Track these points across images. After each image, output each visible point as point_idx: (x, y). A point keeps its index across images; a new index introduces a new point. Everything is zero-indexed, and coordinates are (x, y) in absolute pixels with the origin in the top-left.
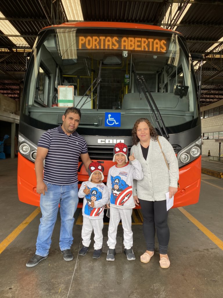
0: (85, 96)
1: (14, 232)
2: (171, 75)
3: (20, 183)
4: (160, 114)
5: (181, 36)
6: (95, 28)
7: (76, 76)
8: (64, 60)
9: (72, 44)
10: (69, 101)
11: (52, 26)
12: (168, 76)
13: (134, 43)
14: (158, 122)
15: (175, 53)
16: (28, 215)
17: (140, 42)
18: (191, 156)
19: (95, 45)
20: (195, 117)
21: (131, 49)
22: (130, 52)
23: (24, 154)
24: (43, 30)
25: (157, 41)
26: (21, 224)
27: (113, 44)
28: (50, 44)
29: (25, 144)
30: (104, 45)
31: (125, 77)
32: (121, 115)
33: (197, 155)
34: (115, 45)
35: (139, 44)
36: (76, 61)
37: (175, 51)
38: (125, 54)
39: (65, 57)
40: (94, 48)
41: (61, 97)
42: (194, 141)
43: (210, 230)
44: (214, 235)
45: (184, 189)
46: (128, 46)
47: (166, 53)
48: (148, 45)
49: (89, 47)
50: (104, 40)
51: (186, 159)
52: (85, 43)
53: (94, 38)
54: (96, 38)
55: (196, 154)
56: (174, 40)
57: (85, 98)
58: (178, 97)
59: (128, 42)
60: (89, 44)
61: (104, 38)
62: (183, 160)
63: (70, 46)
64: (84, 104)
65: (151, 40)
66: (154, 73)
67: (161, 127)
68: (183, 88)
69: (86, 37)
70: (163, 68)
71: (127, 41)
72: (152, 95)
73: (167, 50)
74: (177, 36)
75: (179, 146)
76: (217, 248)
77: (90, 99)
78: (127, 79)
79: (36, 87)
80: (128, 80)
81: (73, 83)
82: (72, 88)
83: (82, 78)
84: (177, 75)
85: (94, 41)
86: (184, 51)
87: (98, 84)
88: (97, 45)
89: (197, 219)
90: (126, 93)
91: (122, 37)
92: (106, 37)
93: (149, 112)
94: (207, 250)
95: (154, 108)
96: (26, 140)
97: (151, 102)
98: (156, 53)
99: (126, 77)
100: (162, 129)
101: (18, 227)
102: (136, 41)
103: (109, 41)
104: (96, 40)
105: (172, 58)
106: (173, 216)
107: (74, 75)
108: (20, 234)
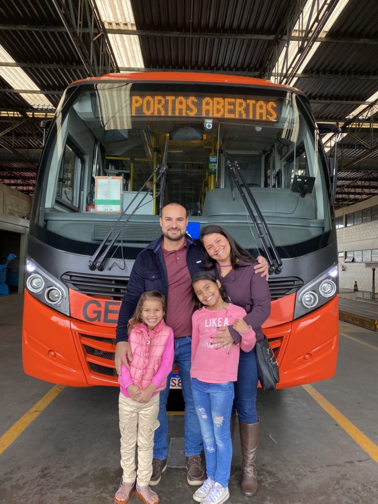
0: (142, 191)
1: (12, 429)
2: (286, 159)
3: (27, 343)
4: (265, 224)
5: (300, 96)
6: (158, 83)
7: (129, 159)
8: (108, 130)
9: (124, 105)
10: (114, 202)
11: (88, 79)
12: (281, 159)
13: (224, 107)
14: (263, 238)
15: (292, 122)
16: (39, 396)
17: (234, 104)
18: (320, 295)
19: (159, 109)
20: (327, 230)
21: (219, 115)
22: (217, 121)
23: (33, 293)
24: (74, 86)
25: (261, 103)
26: (27, 414)
27: (188, 108)
28: (83, 108)
29: (36, 275)
30: (174, 110)
31: (209, 161)
32: (201, 225)
33: (330, 295)
34: (191, 110)
35: (232, 107)
36: (126, 136)
37: (292, 119)
38: (207, 124)
39: (110, 126)
40: (156, 114)
41: (99, 195)
42: (325, 272)
43: (357, 426)
44: (364, 436)
45: (310, 354)
46: (213, 111)
47: (277, 122)
48: (247, 110)
49: (148, 113)
50: (174, 102)
51: (313, 301)
52: (142, 106)
53: (157, 98)
54: (160, 98)
55: (329, 292)
56: (291, 102)
57: (141, 195)
58: (298, 195)
59: (213, 105)
60: (148, 109)
61: (173, 98)
62: (307, 303)
63: (120, 109)
64: (137, 208)
65: (251, 102)
66: (258, 153)
67: (269, 246)
68: (306, 181)
69: (143, 96)
70: (274, 146)
71: (211, 104)
72: (252, 192)
73: (278, 118)
74: (294, 95)
75: (300, 279)
76: (369, 459)
77: (152, 196)
78: (213, 164)
79: (59, 178)
80: (215, 166)
81: (122, 169)
82: (119, 180)
83: (138, 162)
84: (296, 157)
85: (156, 102)
86: (306, 118)
87: (161, 173)
88: (162, 109)
89: (334, 405)
90: (212, 188)
91: (204, 97)
92: (177, 96)
93: (246, 219)
94: (352, 462)
95: (256, 214)
96: (38, 267)
97: (251, 203)
98: (260, 122)
99: (211, 161)
100: (270, 249)
101: (22, 418)
102: (226, 104)
103: (181, 103)
104: (160, 102)
105: (287, 130)
106: (292, 399)
107: (124, 157)
108: (24, 432)
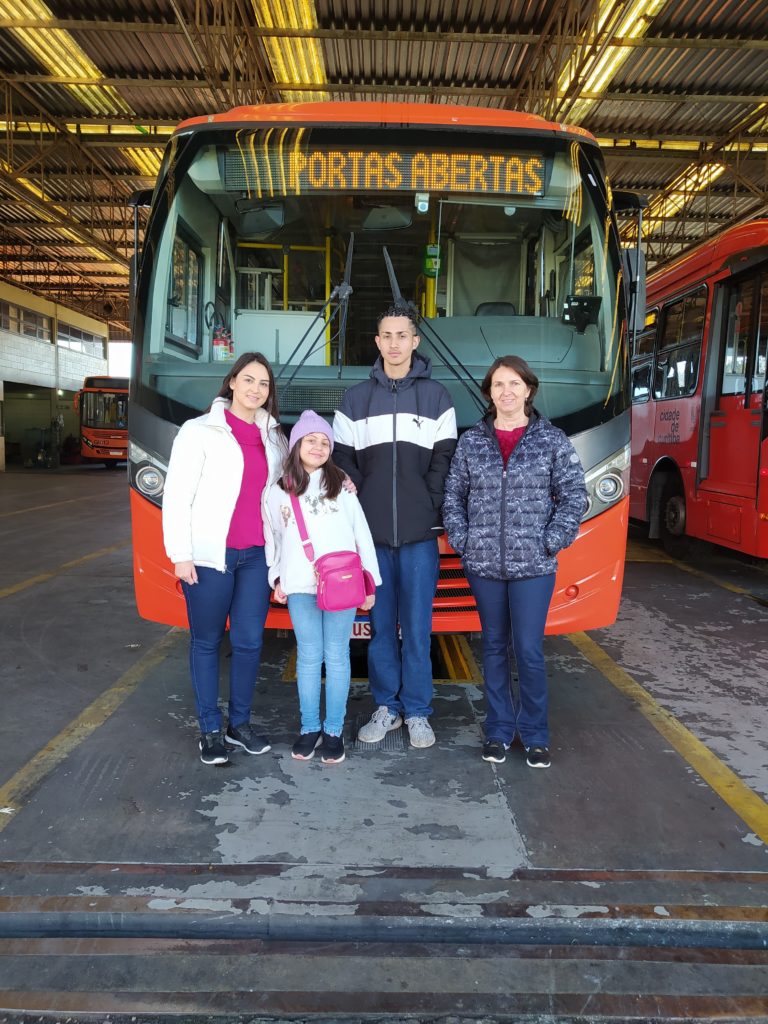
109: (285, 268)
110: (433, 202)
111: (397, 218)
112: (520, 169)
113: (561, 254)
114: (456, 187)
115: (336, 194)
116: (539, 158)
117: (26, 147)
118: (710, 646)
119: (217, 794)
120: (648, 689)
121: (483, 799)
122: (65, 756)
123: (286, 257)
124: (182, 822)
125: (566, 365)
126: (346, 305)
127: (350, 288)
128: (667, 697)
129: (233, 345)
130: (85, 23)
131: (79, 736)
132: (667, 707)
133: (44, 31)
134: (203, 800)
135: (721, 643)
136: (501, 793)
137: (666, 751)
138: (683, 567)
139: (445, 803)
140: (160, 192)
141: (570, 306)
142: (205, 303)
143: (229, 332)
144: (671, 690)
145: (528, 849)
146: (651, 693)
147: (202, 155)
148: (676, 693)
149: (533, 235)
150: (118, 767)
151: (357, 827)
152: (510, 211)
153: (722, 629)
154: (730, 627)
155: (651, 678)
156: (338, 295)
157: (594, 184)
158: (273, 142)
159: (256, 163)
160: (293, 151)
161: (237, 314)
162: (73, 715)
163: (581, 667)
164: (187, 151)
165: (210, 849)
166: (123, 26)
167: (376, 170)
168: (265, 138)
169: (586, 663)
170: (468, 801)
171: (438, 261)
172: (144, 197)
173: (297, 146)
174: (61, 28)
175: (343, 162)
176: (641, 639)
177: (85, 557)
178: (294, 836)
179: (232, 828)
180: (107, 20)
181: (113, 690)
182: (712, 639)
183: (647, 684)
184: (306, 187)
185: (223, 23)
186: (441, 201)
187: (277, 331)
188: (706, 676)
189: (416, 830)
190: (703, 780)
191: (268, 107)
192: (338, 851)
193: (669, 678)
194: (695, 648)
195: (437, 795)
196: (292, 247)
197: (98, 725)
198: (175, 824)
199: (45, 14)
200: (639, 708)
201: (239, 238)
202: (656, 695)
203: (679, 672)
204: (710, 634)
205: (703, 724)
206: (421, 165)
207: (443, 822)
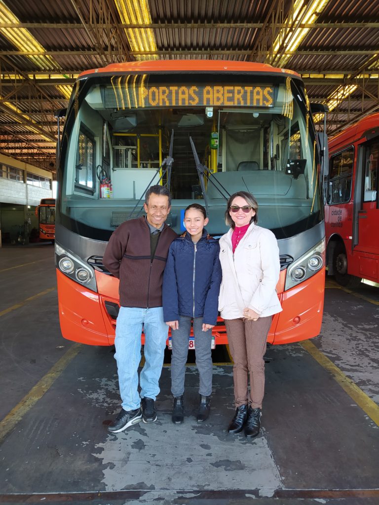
109: (138, 145)
110: (215, 111)
111: (196, 120)
112: (261, 94)
113: (281, 136)
114: (227, 104)
115: (163, 108)
116: (271, 87)
117: (8, 86)
118: (367, 337)
119: (104, 443)
120: (338, 366)
121: (253, 442)
122: (20, 419)
123: (138, 140)
124: (83, 462)
125: (288, 196)
126: (170, 168)
127: (172, 159)
128: (348, 370)
129: (112, 187)
130: (36, 25)
131: (29, 405)
132: (349, 377)
133: (15, 29)
134: (96, 447)
135: (373, 335)
136: (264, 438)
137: (352, 405)
138: (347, 291)
139: (232, 446)
140: (71, 109)
141: (290, 165)
142: (97, 166)
143: (110, 179)
144: (350, 365)
145: (281, 475)
146: (339, 368)
147: (92, 90)
148: (354, 368)
149: (266, 126)
150: (49, 425)
151: (183, 464)
152: (256, 115)
153: (372, 327)
154: (376, 326)
155: (338, 358)
156: (166, 164)
157: (301, 100)
158: (130, 82)
159: (121, 93)
160: (140, 87)
161: (113, 170)
162: (26, 392)
163: (300, 353)
164: (85, 88)
165: (99, 481)
166: (55, 26)
167: (185, 96)
168: (126, 80)
169: (303, 350)
170: (245, 443)
171: (218, 140)
172: (62, 113)
173: (142, 84)
174: (24, 27)
175: (167, 92)
176: (331, 334)
177: (39, 294)
178: (147, 471)
179: (112, 466)
180: (46, 23)
181: (49, 375)
182: (368, 333)
183: (337, 362)
184: (148, 106)
185: (104, 22)
186: (219, 111)
187: (134, 182)
188: (367, 356)
189: (217, 465)
190: (375, 424)
191: (127, 63)
192: (173, 481)
193: (349, 358)
194: (360, 339)
195: (227, 440)
196: (141, 135)
197: (40, 397)
198: (80, 464)
199: (15, 20)
200: (334, 378)
201: (113, 131)
202: (343, 369)
203: (353, 354)
204: (366, 330)
205: (370, 387)
206: (208, 92)
207: (232, 458)
